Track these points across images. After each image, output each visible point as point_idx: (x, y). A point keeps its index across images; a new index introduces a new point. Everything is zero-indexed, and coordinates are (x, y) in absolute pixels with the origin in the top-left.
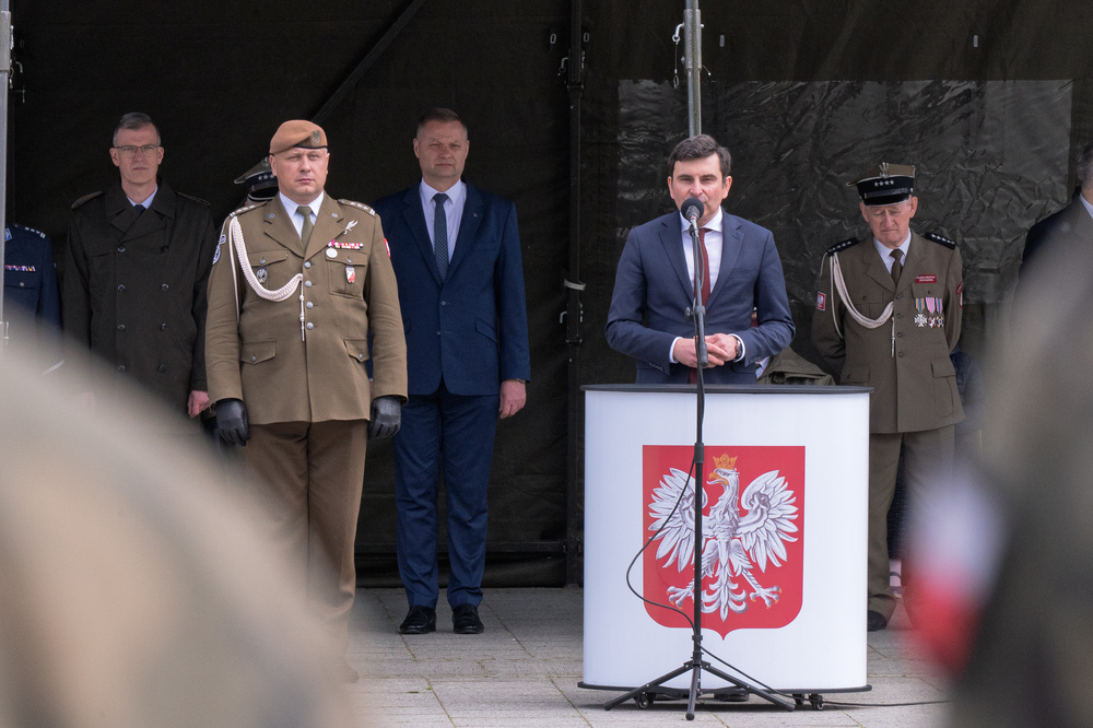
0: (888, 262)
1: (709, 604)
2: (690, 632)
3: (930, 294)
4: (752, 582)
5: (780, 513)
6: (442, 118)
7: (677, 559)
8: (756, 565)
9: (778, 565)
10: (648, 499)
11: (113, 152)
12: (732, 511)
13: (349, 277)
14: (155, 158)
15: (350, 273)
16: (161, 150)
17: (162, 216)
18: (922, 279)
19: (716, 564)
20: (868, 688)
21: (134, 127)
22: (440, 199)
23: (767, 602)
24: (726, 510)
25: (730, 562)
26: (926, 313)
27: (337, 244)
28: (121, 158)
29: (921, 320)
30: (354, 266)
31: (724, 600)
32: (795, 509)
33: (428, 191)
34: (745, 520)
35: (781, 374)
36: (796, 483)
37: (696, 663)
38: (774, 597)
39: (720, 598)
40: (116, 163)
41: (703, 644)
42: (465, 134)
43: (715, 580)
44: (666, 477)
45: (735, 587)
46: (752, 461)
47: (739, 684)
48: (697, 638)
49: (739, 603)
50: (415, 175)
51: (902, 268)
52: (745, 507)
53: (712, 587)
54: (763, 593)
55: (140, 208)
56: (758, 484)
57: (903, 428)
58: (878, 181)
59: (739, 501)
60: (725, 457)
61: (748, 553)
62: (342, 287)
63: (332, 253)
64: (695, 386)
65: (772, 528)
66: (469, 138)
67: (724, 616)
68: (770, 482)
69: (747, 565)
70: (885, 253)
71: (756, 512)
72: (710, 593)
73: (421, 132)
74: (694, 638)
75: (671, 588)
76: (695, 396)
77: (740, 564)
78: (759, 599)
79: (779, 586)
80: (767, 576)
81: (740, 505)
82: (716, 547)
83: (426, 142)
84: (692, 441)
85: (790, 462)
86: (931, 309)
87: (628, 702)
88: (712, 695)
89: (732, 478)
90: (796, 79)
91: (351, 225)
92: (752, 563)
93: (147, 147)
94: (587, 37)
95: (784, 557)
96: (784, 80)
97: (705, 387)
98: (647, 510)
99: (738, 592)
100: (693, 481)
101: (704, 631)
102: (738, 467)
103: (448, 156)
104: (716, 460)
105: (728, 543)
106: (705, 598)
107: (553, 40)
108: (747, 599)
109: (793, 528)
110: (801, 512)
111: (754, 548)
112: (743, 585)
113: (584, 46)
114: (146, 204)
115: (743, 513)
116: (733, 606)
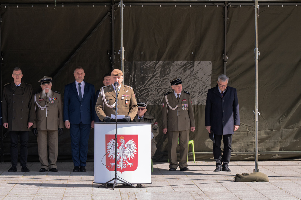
0: (177, 96)
1: (119, 166)
2: (114, 172)
3: (185, 103)
4: (127, 162)
5: (133, 148)
6: (79, 68)
7: (112, 157)
8: (128, 158)
9: (133, 158)
10: (106, 145)
11: (13, 75)
12: (123, 148)
13: (126, 103)
14: (21, 76)
15: (127, 102)
16: (22, 75)
17: (22, 88)
18: (183, 100)
19: (120, 158)
20: (151, 183)
21: (17, 70)
22: (79, 84)
23: (130, 166)
24: (122, 147)
25: (123, 158)
26: (184, 107)
27: (124, 96)
28: (14, 76)
29: (183, 108)
30: (127, 101)
31: (122, 166)
32: (136, 147)
33: (77, 83)
34: (126, 149)
35: (146, 119)
36: (136, 142)
37: (115, 178)
38: (132, 165)
39: (121, 165)
40: (13, 77)
41: (117, 174)
42: (84, 71)
43: (120, 161)
44: (110, 141)
45: (124, 163)
46: (128, 137)
47: (124, 183)
48: (116, 173)
49: (125, 166)
50: (74, 80)
51: (179, 98)
52: (126, 147)
53: (119, 163)
54: (130, 164)
55: (18, 86)
56: (128, 142)
57: (179, 130)
58: (177, 80)
59: (125, 146)
60: (122, 137)
61: (126, 156)
62: (125, 105)
63: (123, 98)
64: (115, 123)
65: (131, 151)
66: (85, 72)
67: (122, 169)
68: (131, 142)
69: (126, 158)
70: (176, 94)
71: (128, 148)
72: (119, 164)
73: (75, 71)
74: (115, 173)
75: (111, 163)
76: (115, 124)
77: (125, 158)
78: (129, 165)
79: (133, 163)
80: (130, 161)
81: (125, 147)
82: (120, 155)
83: (76, 73)
84: (115, 134)
85: (135, 138)
86: (185, 106)
87: (102, 186)
88: (122, 185)
89: (123, 141)
90: (157, 60)
91: (127, 91)
92: (127, 158)
93: (19, 74)
94: (115, 53)
95: (134, 157)
96: (154, 61)
97: (117, 123)
98: (106, 148)
99: (125, 164)
100: (115, 141)
101: (117, 172)
102: (125, 139)
103: (80, 76)
104: (120, 137)
105: (122, 154)
106: (118, 165)
107: (108, 53)
108: (126, 165)
109: (136, 151)
110: (137, 148)
111: (128, 155)
112: (126, 163)
113: (115, 54)
114: (19, 85)
115: (126, 148)
116: (123, 167)
